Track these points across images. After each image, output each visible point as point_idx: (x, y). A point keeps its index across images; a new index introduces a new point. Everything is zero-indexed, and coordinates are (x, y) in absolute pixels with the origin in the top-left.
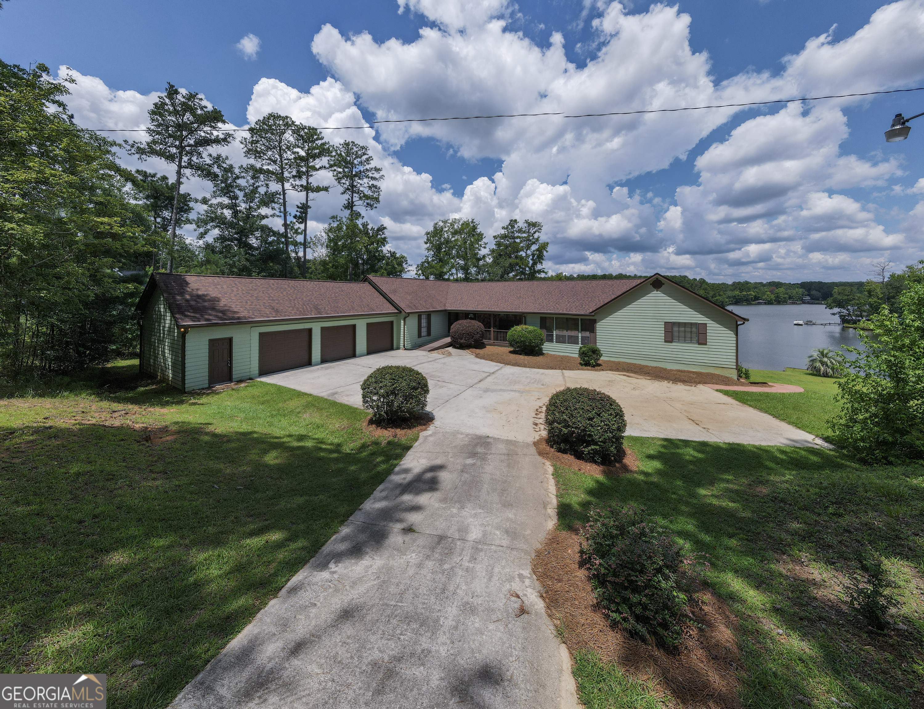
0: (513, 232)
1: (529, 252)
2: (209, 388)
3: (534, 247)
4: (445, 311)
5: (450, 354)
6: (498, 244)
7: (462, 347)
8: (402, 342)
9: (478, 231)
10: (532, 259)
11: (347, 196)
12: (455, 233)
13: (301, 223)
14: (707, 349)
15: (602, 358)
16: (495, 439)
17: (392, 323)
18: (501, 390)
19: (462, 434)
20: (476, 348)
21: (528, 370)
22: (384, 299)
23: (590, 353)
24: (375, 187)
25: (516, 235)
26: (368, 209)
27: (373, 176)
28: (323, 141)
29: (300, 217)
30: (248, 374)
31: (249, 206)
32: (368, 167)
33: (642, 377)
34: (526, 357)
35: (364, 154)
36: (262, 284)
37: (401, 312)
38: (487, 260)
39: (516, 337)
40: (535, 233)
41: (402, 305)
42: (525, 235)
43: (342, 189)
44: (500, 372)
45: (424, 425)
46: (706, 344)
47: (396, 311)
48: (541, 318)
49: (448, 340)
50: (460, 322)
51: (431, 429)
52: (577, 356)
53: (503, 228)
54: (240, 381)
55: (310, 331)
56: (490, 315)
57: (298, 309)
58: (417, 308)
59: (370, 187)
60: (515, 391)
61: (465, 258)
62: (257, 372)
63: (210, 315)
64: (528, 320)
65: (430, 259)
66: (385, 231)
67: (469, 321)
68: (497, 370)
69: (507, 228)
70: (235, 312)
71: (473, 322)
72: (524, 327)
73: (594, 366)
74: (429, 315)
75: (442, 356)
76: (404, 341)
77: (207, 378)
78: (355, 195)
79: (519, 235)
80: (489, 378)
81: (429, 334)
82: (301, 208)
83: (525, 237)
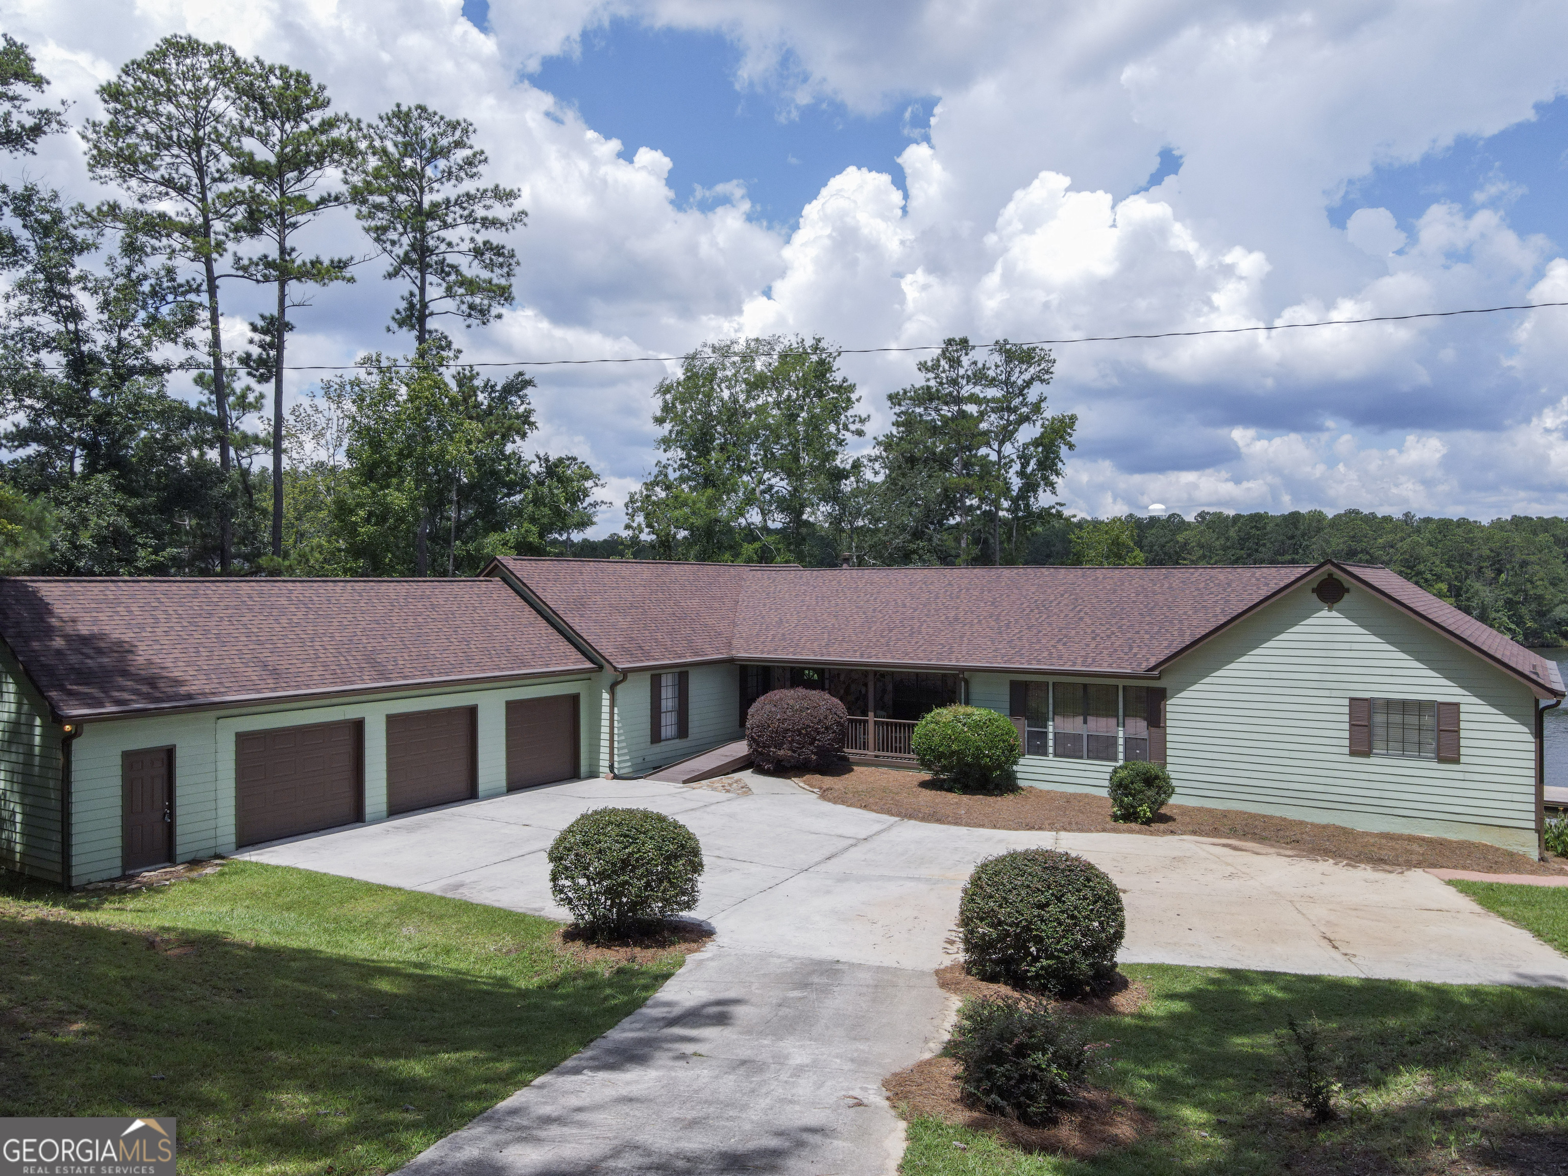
0: (954, 382)
1: (1008, 449)
2: (125, 877)
3: (1027, 433)
4: (731, 661)
5: (746, 791)
6: (908, 423)
7: (781, 769)
8: (604, 756)
9: (837, 377)
10: (1021, 474)
11: (404, 285)
12: (758, 384)
13: (263, 379)
14: (1460, 776)
15: (1173, 800)
16: (852, 965)
17: (575, 699)
18: (882, 877)
19: (779, 957)
20: (823, 773)
21: (963, 831)
22: (551, 630)
23: (1139, 785)
24: (498, 250)
25: (967, 390)
26: (473, 322)
27: (490, 214)
28: (329, 113)
29: (261, 362)
30: (212, 843)
31: (119, 340)
32: (469, 186)
33: (1273, 850)
34: (965, 798)
35: (459, 144)
36: (221, 597)
37: (601, 667)
38: (869, 475)
39: (936, 739)
40: (1028, 384)
41: (606, 647)
42: (993, 392)
43: (386, 263)
44: (884, 836)
45: (694, 941)
46: (1457, 761)
47: (588, 665)
48: (1014, 685)
49: (740, 749)
50: (776, 695)
51: (709, 949)
52: (1104, 793)
53: (923, 366)
54: (195, 863)
55: (358, 726)
56: (866, 674)
57: (325, 666)
58: (649, 658)
59: (478, 252)
60: (919, 879)
61: (792, 471)
62: (233, 838)
63: (122, 689)
64: (977, 689)
65: (672, 475)
66: (529, 391)
67: (801, 691)
68: (878, 833)
69: (936, 366)
70: (177, 682)
71: (815, 694)
72: (961, 710)
73: (1148, 822)
74: (682, 674)
75: (723, 796)
76: (612, 754)
77: (119, 852)
78: (429, 278)
79: (977, 390)
80: (853, 849)
81: (683, 731)
82: (265, 332)
83: (994, 400)
